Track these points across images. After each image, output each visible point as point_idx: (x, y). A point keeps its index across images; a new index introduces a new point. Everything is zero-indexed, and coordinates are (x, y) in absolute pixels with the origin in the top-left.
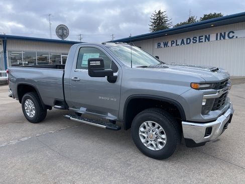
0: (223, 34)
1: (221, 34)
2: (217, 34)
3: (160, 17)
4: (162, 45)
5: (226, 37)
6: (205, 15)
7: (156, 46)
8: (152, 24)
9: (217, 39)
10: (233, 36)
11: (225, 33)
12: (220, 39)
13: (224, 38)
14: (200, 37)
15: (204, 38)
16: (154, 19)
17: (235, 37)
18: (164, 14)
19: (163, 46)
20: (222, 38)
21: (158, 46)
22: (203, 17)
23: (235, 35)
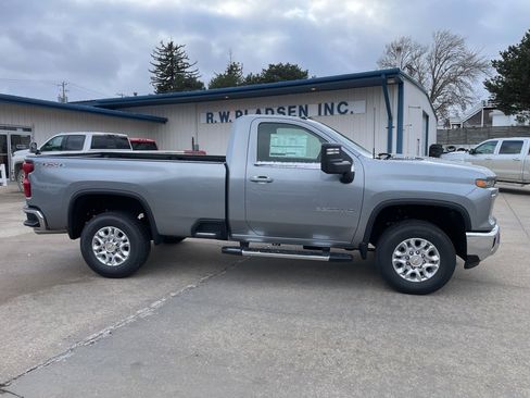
0: (330, 105)
1: (326, 106)
2: (320, 106)
3: (171, 55)
4: (216, 117)
5: (336, 112)
6: (271, 66)
7: (203, 119)
8: (155, 68)
9: (320, 114)
10: (346, 111)
11: (332, 104)
12: (326, 114)
13: (332, 113)
14: (290, 108)
15: (297, 109)
16: (160, 59)
17: (349, 112)
18: (181, 50)
19: (219, 121)
20: (328, 113)
21: (208, 118)
22: (267, 68)
23: (350, 109)
